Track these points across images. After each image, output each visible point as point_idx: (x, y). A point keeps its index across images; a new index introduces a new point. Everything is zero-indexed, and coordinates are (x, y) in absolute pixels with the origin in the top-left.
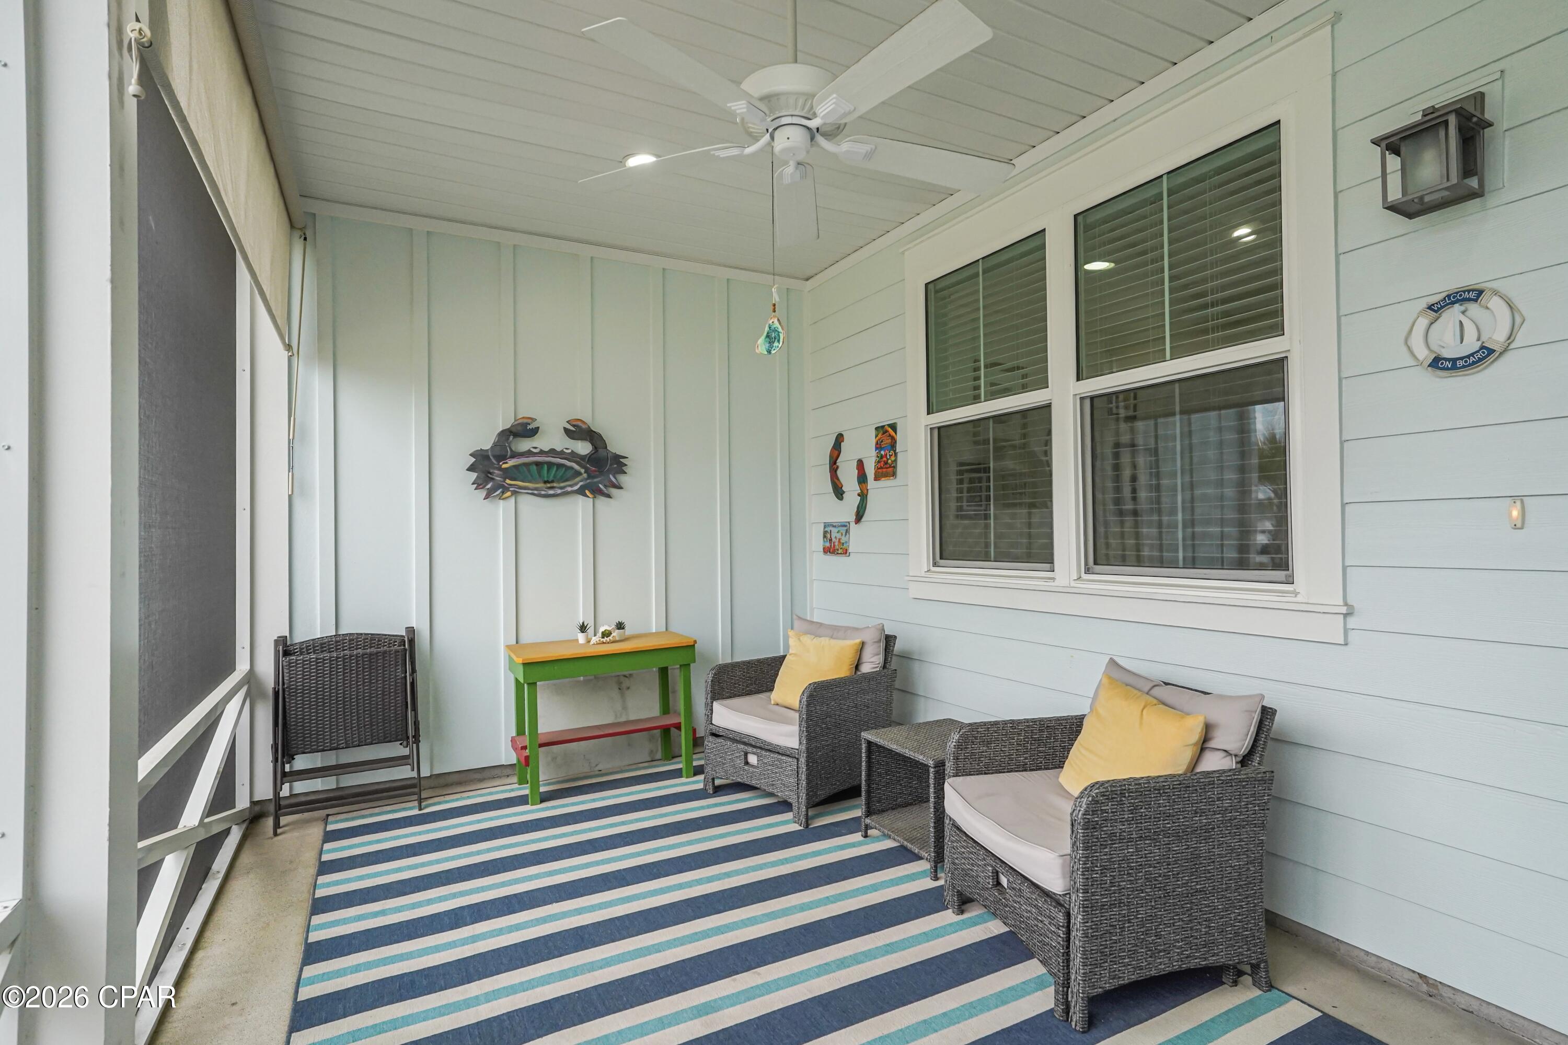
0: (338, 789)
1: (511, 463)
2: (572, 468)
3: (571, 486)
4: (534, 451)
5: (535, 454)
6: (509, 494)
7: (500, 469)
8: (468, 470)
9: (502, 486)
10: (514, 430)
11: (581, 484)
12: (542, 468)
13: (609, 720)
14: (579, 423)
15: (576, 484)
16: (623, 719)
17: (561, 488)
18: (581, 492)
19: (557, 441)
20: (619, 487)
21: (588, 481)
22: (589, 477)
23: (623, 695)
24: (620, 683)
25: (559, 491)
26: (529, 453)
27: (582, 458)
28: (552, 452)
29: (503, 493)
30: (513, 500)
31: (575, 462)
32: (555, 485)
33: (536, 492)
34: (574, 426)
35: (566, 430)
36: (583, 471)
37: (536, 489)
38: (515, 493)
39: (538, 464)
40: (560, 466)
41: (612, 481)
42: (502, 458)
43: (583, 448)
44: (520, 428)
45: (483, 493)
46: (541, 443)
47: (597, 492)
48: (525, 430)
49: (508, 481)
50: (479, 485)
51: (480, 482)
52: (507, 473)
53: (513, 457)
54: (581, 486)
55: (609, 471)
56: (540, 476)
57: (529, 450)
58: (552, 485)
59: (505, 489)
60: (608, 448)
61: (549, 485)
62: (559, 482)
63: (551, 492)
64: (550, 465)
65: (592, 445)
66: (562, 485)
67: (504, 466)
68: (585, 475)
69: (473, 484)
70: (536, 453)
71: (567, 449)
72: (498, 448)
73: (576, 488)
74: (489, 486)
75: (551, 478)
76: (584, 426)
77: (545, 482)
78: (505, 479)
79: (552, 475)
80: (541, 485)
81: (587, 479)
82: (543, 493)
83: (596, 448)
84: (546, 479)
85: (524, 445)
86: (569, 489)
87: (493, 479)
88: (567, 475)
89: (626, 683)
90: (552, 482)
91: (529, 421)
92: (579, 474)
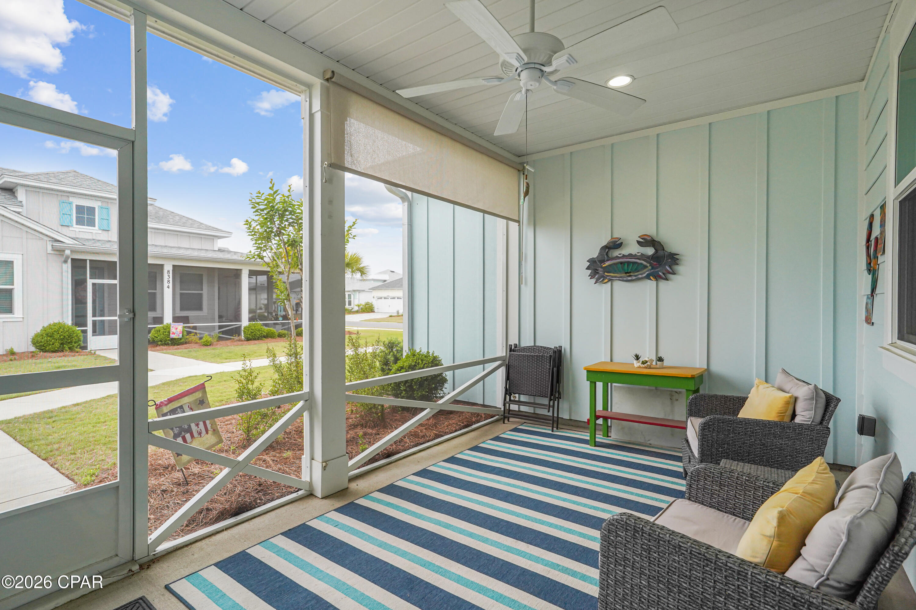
0: (534, 413)
1: (607, 264)
2: (642, 264)
3: (641, 274)
4: (620, 256)
5: (619, 258)
6: (606, 280)
7: (602, 267)
8: (587, 269)
9: (603, 277)
10: (608, 245)
11: (647, 273)
12: (624, 265)
13: (661, 416)
14: (646, 237)
15: (644, 273)
16: (670, 418)
17: (635, 276)
18: (648, 277)
19: (632, 249)
20: (674, 273)
21: (652, 271)
22: (653, 268)
23: (672, 403)
24: (671, 395)
25: (634, 278)
26: (617, 257)
27: (648, 257)
28: (630, 256)
29: (603, 280)
30: (610, 283)
31: (644, 260)
32: (632, 274)
33: (621, 279)
34: (642, 239)
35: (638, 242)
36: (648, 265)
37: (621, 277)
38: (610, 280)
39: (621, 263)
40: (634, 263)
41: (668, 270)
42: (603, 261)
43: (650, 251)
44: (611, 244)
45: (594, 280)
46: (625, 251)
47: (657, 278)
48: (616, 244)
49: (606, 274)
50: (592, 276)
51: (592, 275)
52: (607, 269)
53: (608, 260)
54: (647, 274)
55: (665, 264)
56: (623, 269)
57: (617, 256)
58: (630, 274)
59: (604, 277)
60: (665, 249)
61: (628, 275)
62: (634, 272)
63: (630, 278)
64: (629, 263)
65: (655, 249)
66: (636, 274)
67: (604, 266)
68: (650, 268)
69: (589, 276)
70: (621, 257)
71: (638, 253)
72: (601, 256)
73: (644, 275)
74: (596, 277)
75: (629, 271)
76: (649, 238)
77: (626, 273)
78: (604, 272)
79: (630, 269)
80: (624, 275)
81: (651, 270)
82: (625, 279)
83: (657, 251)
84: (626, 271)
85: (616, 253)
86: (640, 276)
87: (598, 273)
88: (638, 268)
89: (676, 396)
90: (630, 272)
91: (617, 240)
92: (646, 267)
